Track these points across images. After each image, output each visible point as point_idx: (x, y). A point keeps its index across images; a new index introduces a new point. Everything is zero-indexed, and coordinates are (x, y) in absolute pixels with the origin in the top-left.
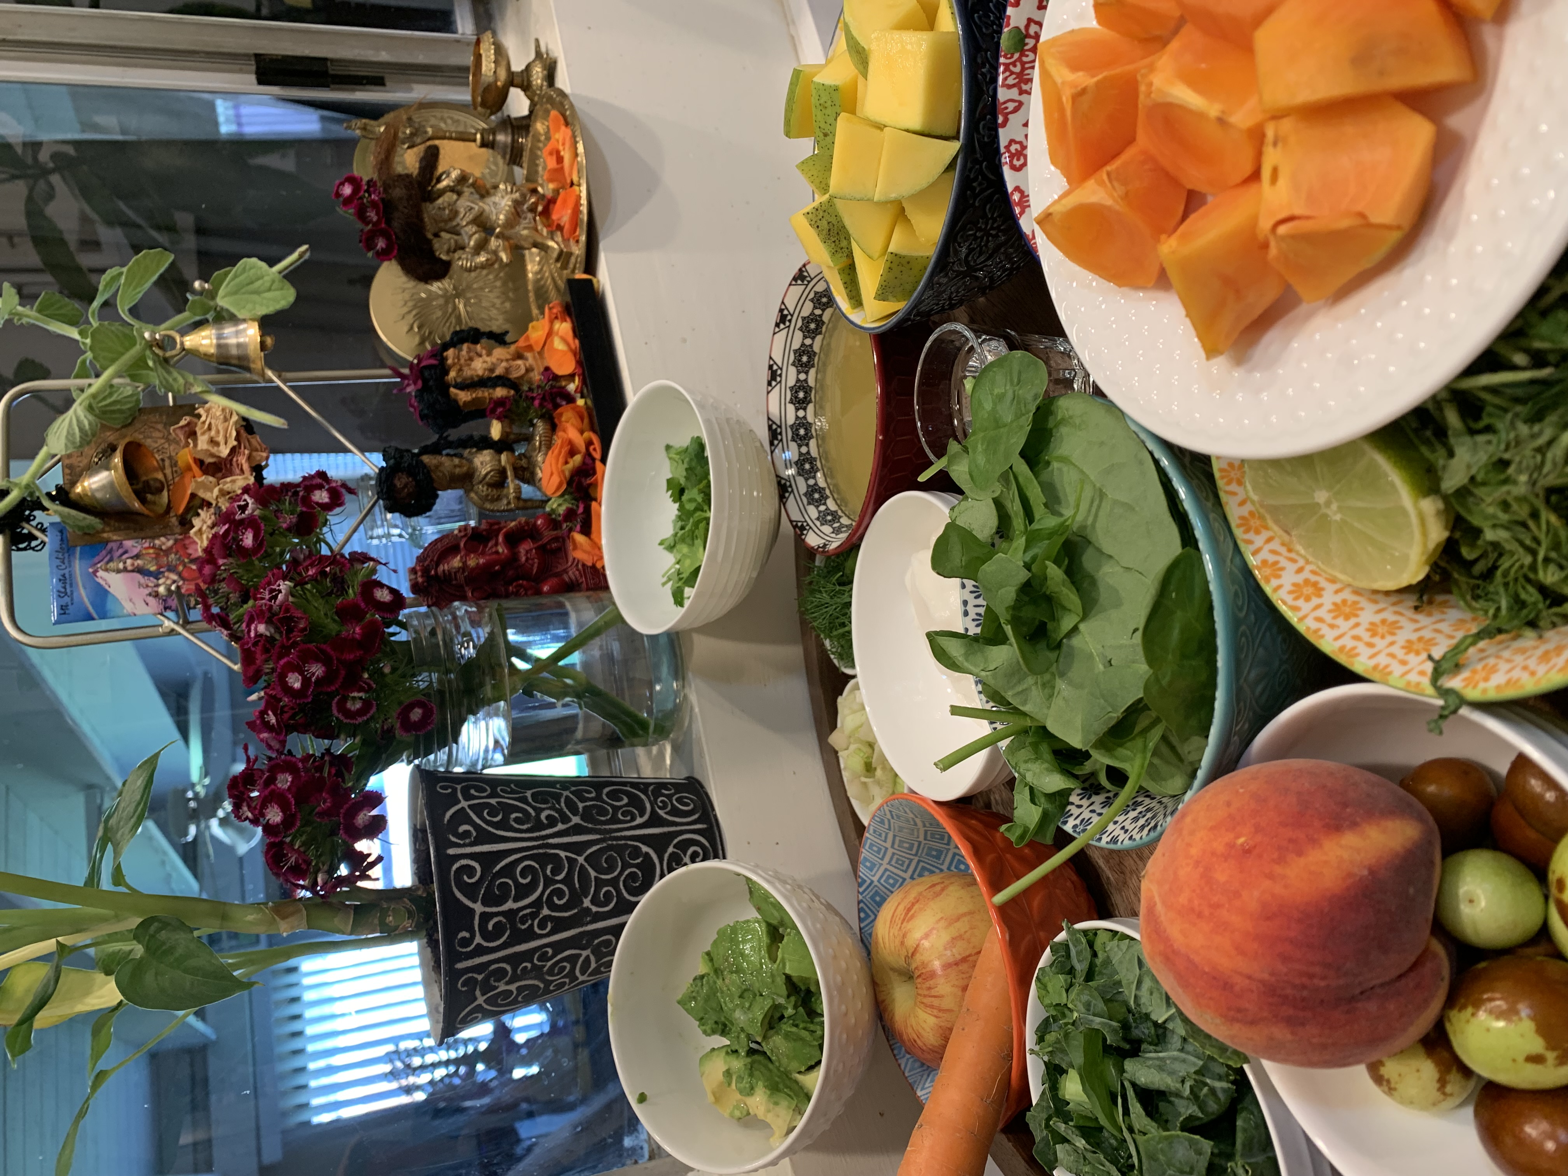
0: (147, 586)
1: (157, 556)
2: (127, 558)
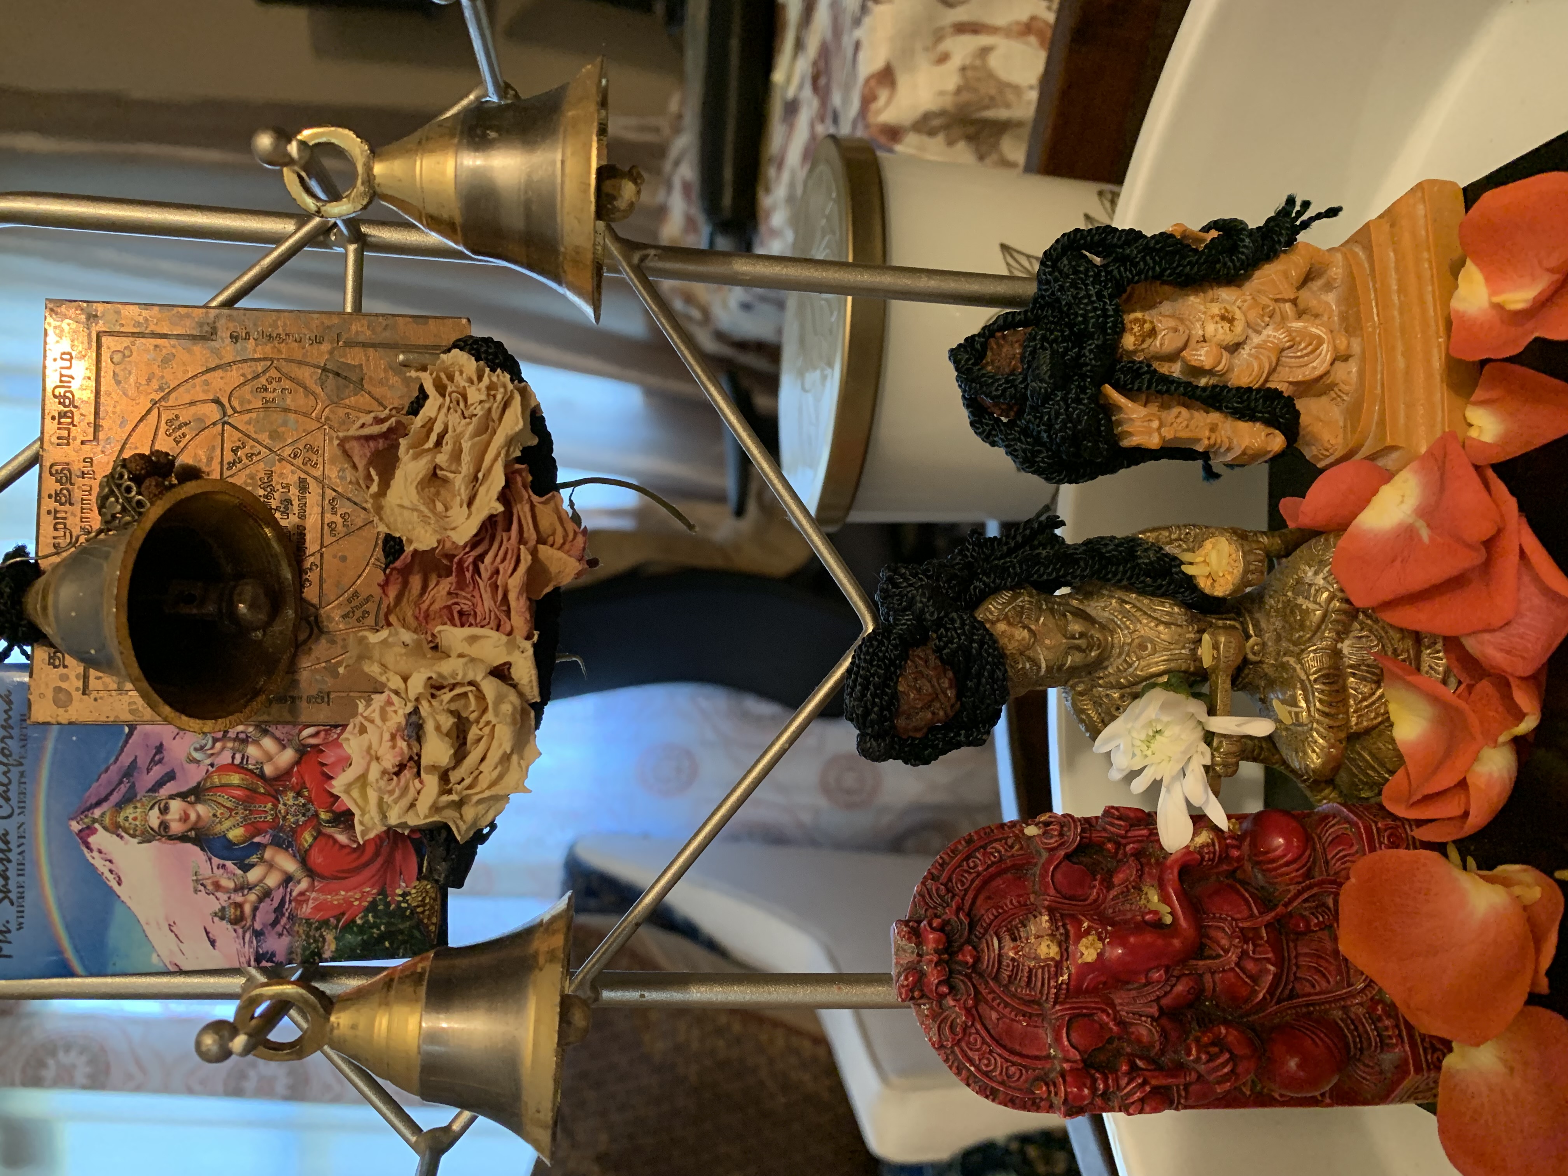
0: (217, 886)
1: (249, 798)
2: (172, 797)
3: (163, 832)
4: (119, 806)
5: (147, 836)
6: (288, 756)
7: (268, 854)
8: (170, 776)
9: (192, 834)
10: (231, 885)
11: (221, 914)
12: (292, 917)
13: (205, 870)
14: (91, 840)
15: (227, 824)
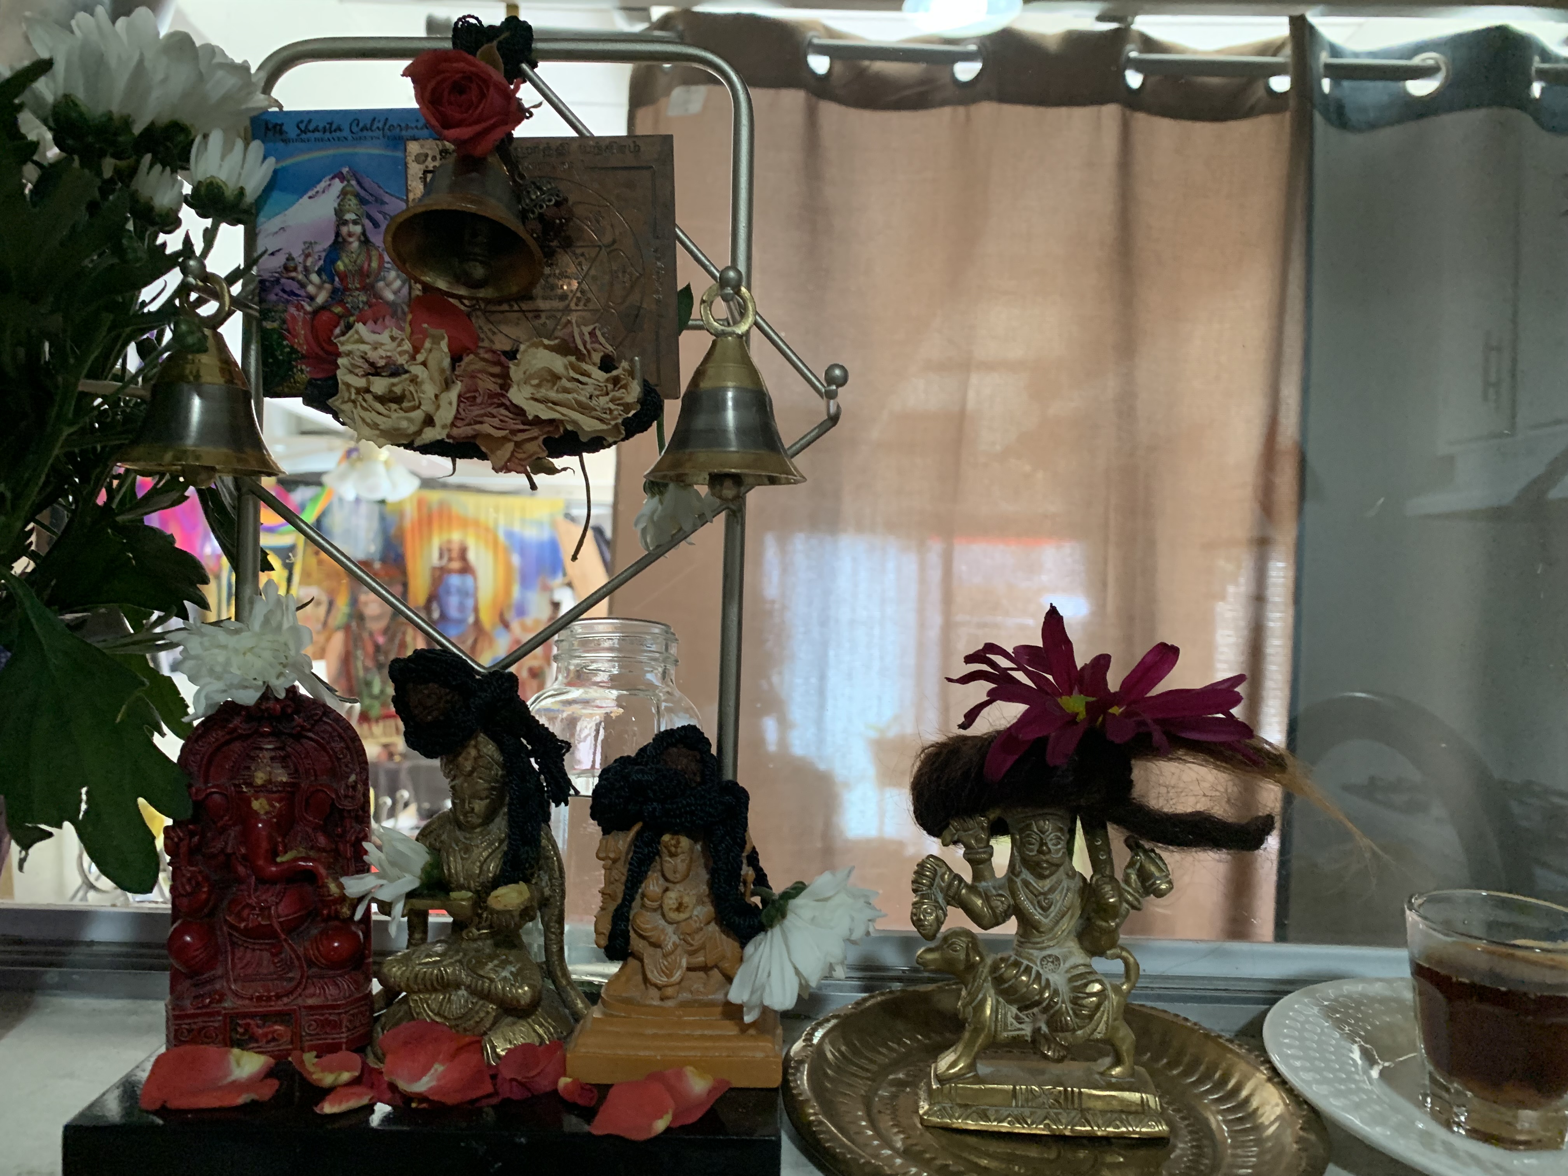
1: (363, 273)
2: (363, 226)
3: (341, 222)
4: (357, 196)
5: (339, 212)
6: (390, 296)
7: (328, 286)
8: (376, 225)
9: (340, 240)
10: (308, 263)
11: (290, 258)
12: (288, 301)
13: (318, 248)
14: (337, 180)
15: (347, 261)
